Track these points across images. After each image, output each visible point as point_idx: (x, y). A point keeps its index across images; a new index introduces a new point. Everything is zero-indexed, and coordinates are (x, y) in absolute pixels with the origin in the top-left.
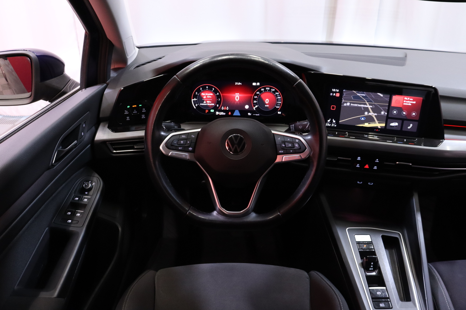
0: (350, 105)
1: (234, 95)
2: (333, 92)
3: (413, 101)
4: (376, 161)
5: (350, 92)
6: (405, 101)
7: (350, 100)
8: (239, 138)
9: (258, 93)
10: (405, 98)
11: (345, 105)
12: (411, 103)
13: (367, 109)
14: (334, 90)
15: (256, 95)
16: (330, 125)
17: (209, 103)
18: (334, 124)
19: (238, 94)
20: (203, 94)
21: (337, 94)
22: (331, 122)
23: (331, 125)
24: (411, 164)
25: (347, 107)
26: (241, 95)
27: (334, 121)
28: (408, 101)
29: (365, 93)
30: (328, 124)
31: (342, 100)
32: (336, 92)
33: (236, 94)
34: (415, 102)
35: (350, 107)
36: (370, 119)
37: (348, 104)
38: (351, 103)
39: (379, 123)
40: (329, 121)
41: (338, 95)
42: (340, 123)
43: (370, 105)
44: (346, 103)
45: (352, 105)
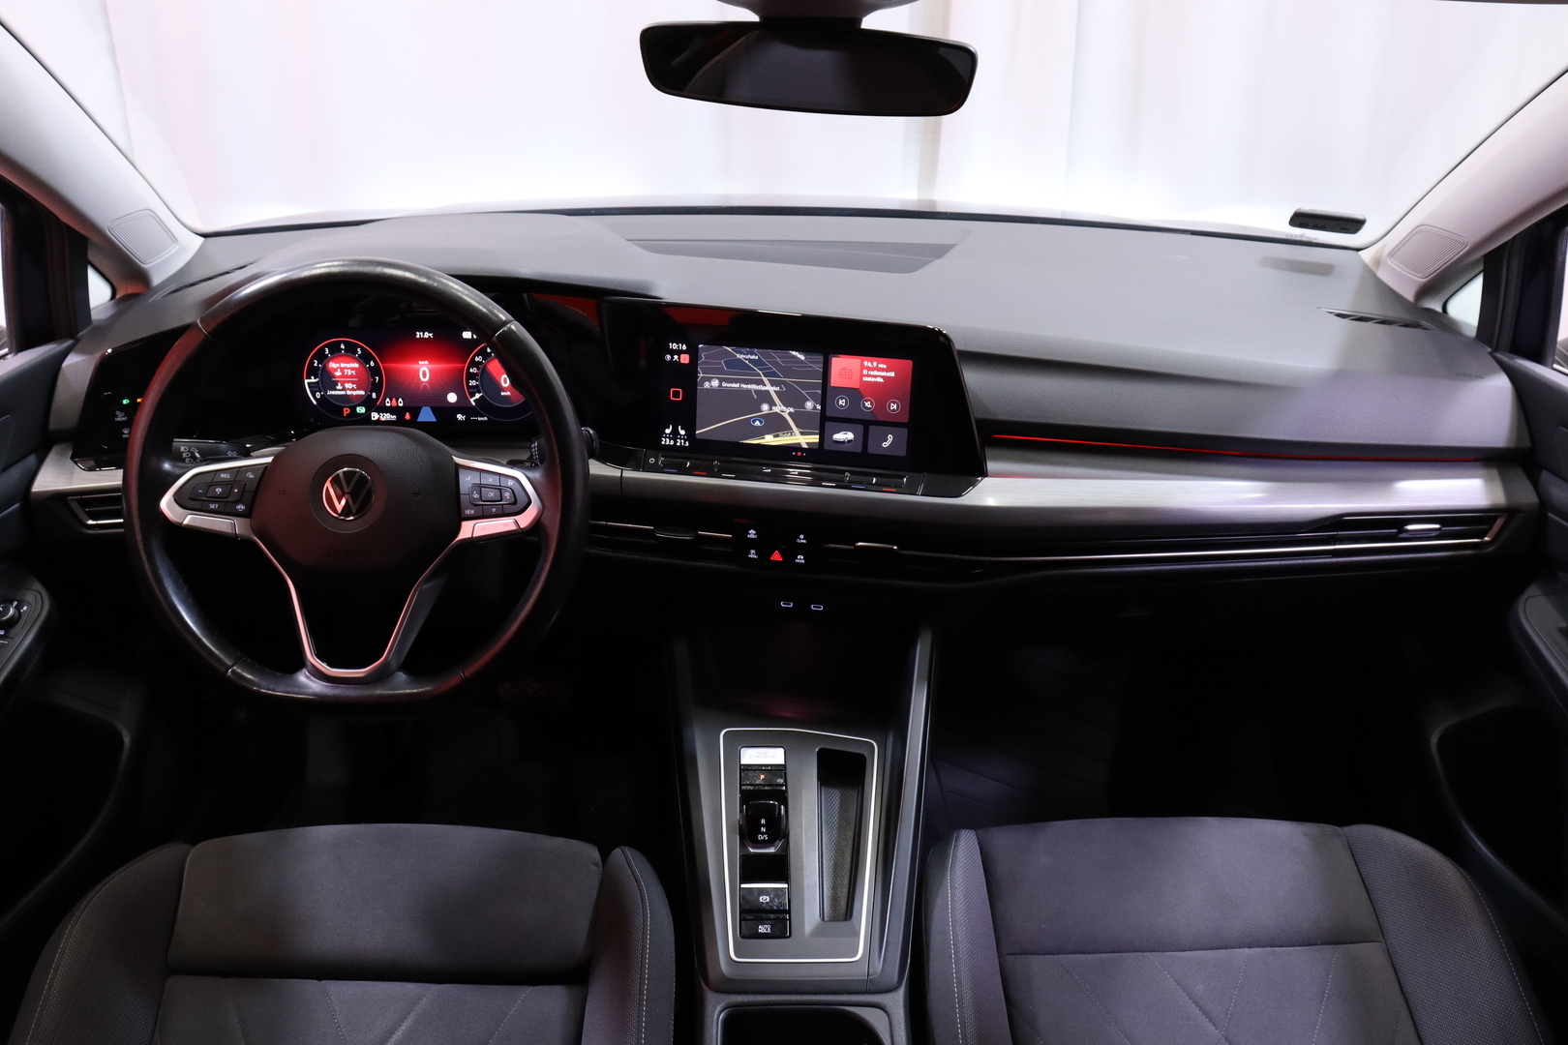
0: (720, 385)
1: (415, 366)
2: (673, 352)
3: (887, 370)
4: (798, 541)
5: (716, 350)
6: (865, 372)
7: (721, 371)
8: (357, 476)
9: (478, 359)
10: (866, 363)
11: (707, 385)
12: (881, 377)
13: (765, 397)
14: (674, 346)
15: (473, 364)
16: (672, 442)
17: (351, 390)
18: (684, 439)
19: (427, 362)
20: (332, 365)
21: (682, 356)
22: (675, 435)
23: (676, 442)
24: (895, 548)
25: (712, 390)
26: (434, 366)
27: (683, 432)
28: (875, 371)
29: (756, 350)
30: (668, 440)
31: (697, 372)
32: (679, 352)
33: (421, 363)
34: (892, 374)
35: (720, 391)
36: (777, 424)
37: (715, 383)
38: (721, 380)
39: (802, 434)
40: (668, 431)
41: (685, 359)
42: (697, 437)
43: (773, 383)
44: (709, 380)
45: (724, 384)
